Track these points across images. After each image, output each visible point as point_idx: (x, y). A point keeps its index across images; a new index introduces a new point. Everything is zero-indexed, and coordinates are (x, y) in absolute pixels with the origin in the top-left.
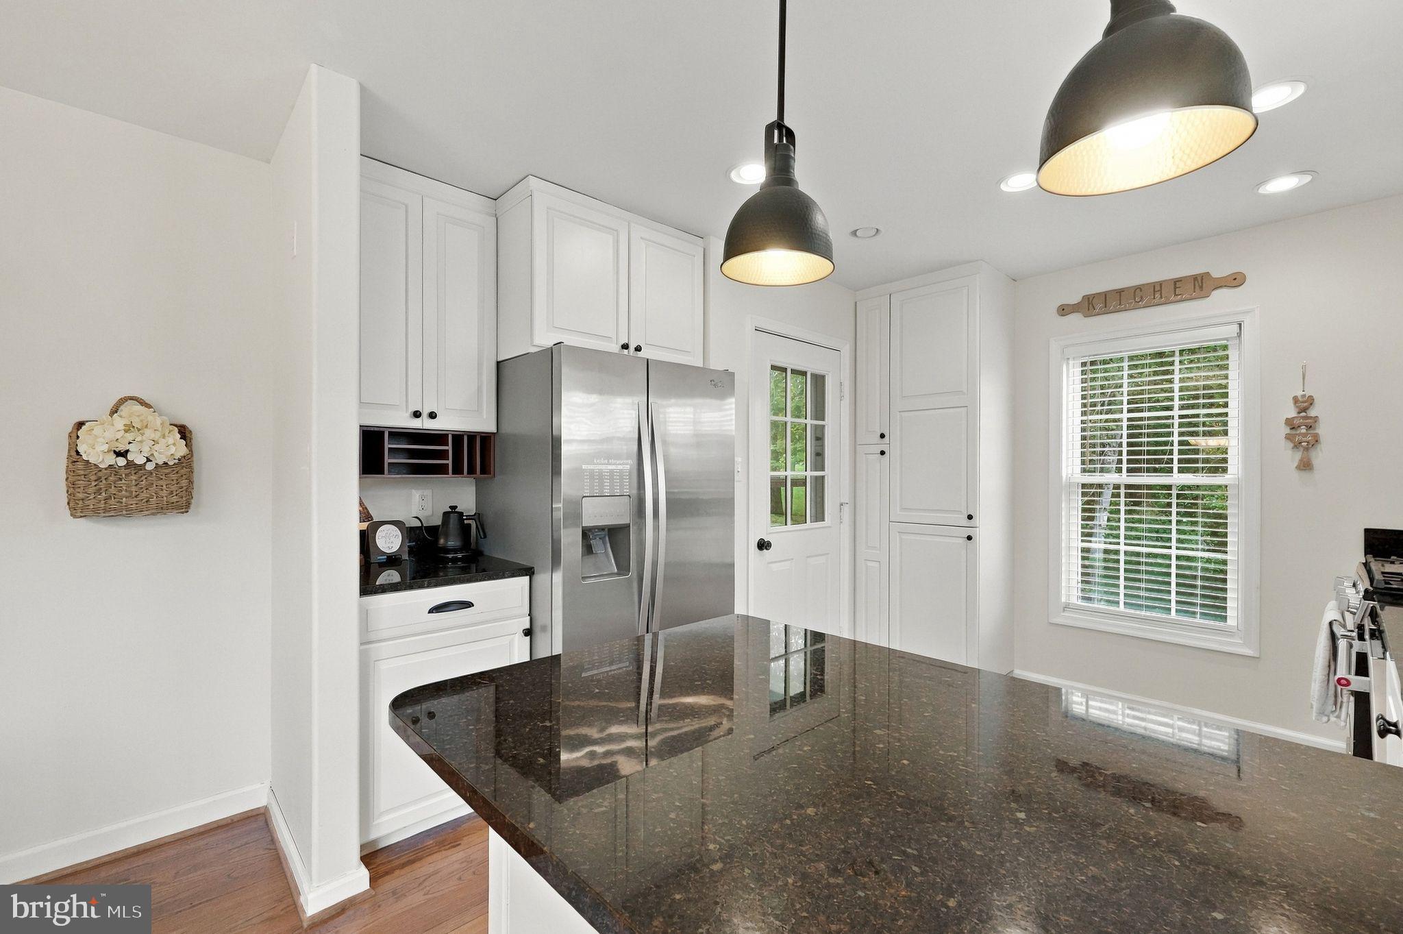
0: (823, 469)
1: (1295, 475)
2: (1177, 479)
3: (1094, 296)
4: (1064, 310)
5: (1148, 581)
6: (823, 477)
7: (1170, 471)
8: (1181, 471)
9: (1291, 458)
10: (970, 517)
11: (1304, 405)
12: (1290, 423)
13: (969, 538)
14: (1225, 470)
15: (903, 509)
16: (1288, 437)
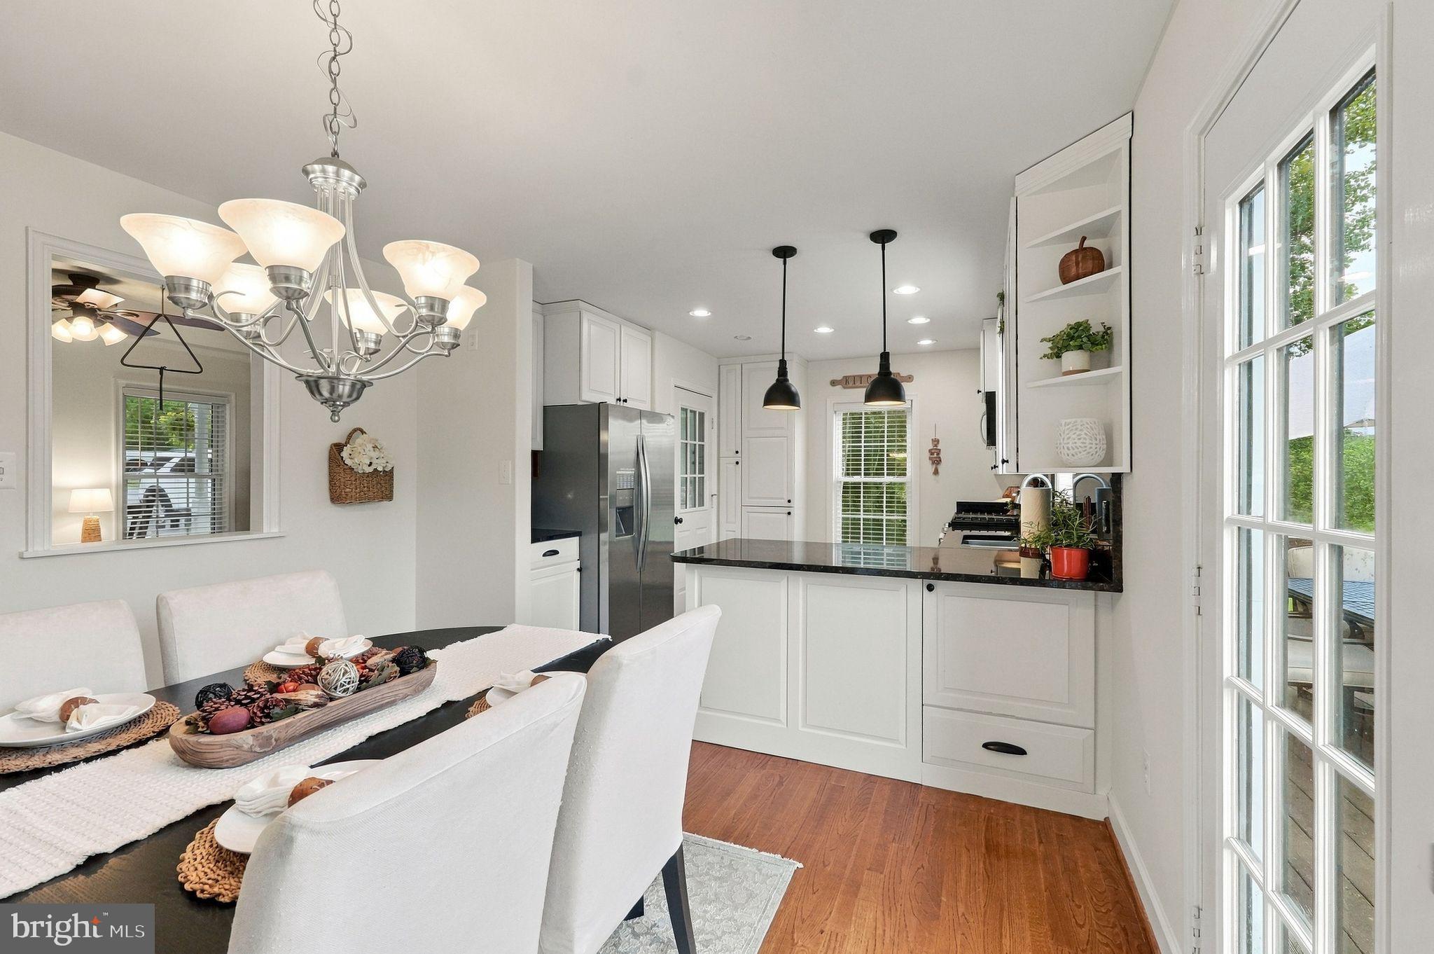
0: (703, 473)
1: (933, 477)
2: (886, 479)
3: (849, 377)
4: (834, 383)
5: (874, 534)
6: (703, 478)
7: (883, 474)
8: (888, 474)
9: (931, 469)
10: (789, 501)
11: (936, 442)
12: (930, 451)
13: (789, 513)
14: (905, 475)
15: (749, 498)
16: (930, 459)
